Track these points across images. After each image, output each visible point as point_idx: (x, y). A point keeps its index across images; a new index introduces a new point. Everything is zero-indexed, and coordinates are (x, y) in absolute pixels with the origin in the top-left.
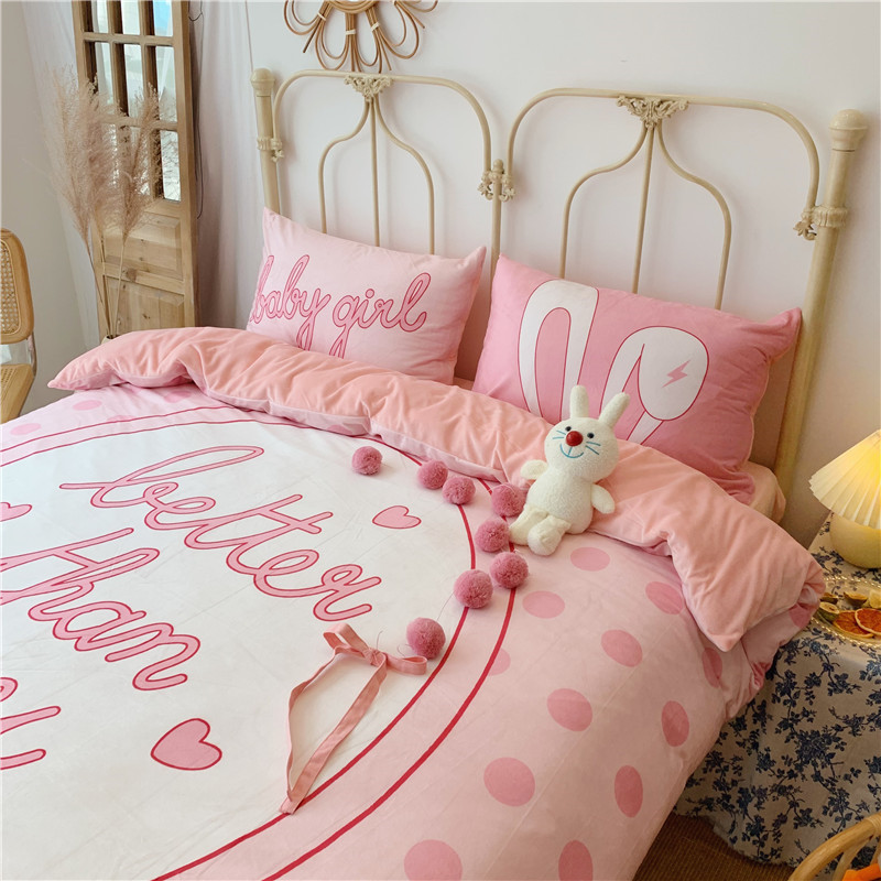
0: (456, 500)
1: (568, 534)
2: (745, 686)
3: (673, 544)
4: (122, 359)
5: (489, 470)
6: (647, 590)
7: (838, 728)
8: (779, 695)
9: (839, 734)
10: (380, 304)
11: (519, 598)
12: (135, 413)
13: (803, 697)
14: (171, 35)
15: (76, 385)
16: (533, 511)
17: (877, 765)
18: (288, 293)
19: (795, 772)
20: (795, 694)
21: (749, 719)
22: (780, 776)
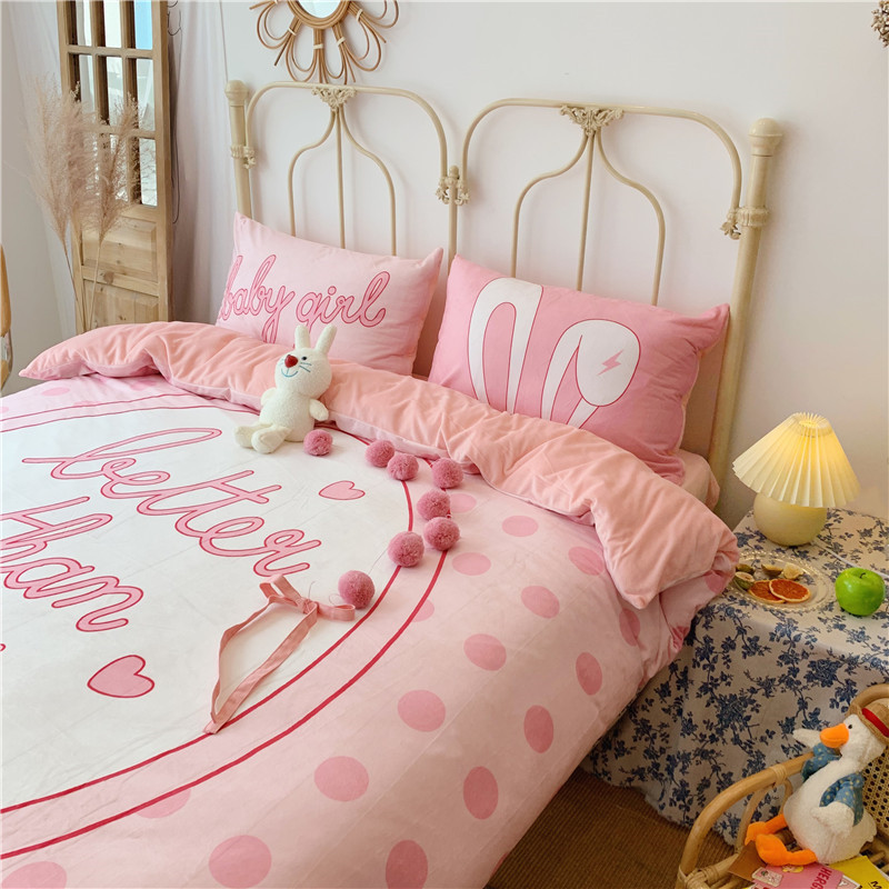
0: (399, 476)
2: (663, 648)
3: (596, 510)
4: (91, 350)
5: (433, 449)
6: (570, 554)
7: (753, 691)
8: (698, 659)
9: (754, 697)
10: (342, 300)
11: (449, 558)
12: (100, 398)
13: (721, 661)
14: (151, 48)
15: (47, 375)
17: (788, 726)
18: (254, 291)
19: (717, 736)
20: (713, 659)
21: (673, 685)
22: (702, 741)
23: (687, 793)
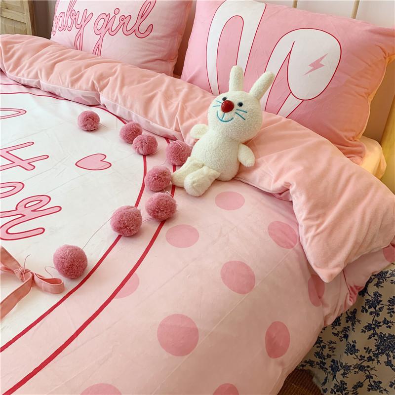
0: (142, 152)
1: (218, 181)
2: (341, 303)
3: (294, 192)
5: (171, 131)
6: (269, 228)
8: (367, 308)
10: (123, 18)
11: (165, 229)
13: (385, 310)
16: (192, 162)
18: (69, 13)
19: (373, 358)
20: (380, 308)
21: (343, 320)
22: (362, 360)
23: (345, 389)
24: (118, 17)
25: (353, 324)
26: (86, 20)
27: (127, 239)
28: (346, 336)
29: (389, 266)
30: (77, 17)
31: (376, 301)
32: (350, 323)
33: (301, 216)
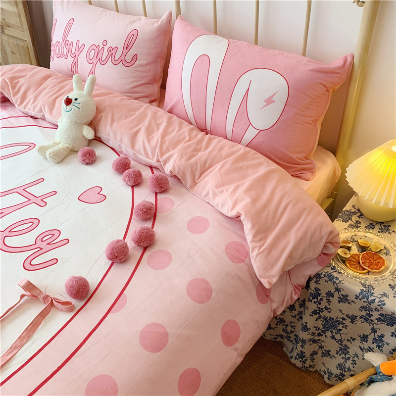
0: (130, 183)
5: (154, 162)
6: (226, 248)
7: (343, 319)
8: (311, 298)
9: (344, 322)
10: (111, 49)
11: (147, 254)
13: (325, 300)
17: (364, 338)
18: (64, 43)
19: (322, 334)
20: (320, 299)
21: (297, 306)
22: (313, 335)
23: (304, 356)
24: (106, 48)
25: (304, 309)
26: (79, 50)
27: (118, 264)
28: (301, 318)
29: (322, 270)
30: (71, 47)
31: (317, 294)
32: (302, 308)
33: (249, 239)
